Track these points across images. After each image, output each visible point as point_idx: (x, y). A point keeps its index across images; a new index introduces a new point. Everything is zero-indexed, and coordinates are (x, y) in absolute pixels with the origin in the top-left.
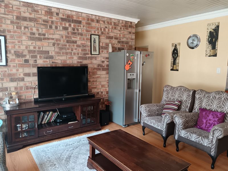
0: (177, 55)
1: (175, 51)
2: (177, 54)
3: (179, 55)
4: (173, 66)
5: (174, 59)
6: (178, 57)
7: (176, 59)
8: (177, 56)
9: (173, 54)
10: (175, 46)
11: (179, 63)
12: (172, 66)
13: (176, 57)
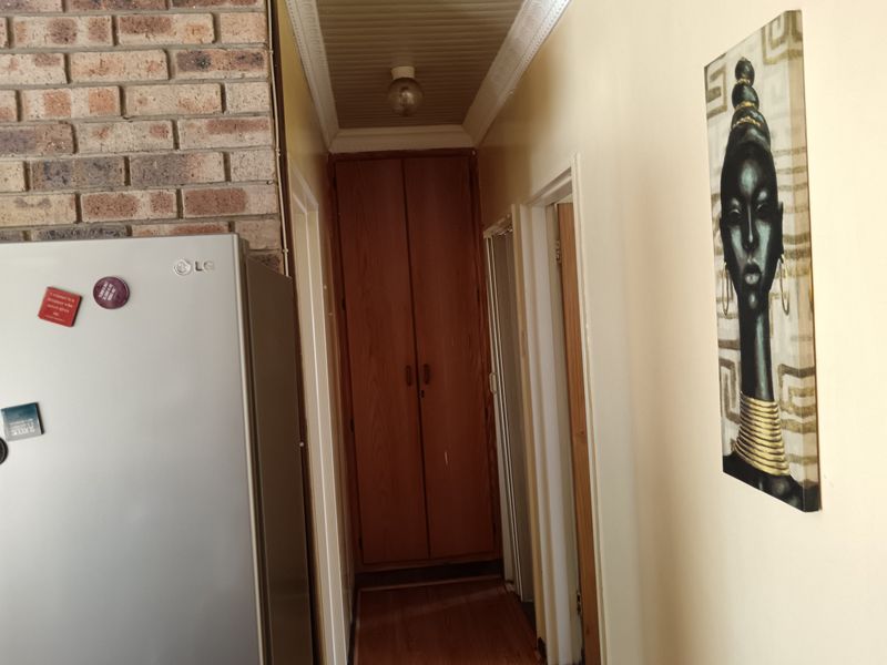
0: (764, 231)
1: (748, 178)
2: (773, 214)
3: (789, 225)
4: (745, 407)
5: (743, 290)
6: (787, 264)
7: (764, 306)
8: (776, 251)
9: (726, 224)
10: (738, 95)
11: (812, 371)
12: (736, 410)
13: (761, 260)
